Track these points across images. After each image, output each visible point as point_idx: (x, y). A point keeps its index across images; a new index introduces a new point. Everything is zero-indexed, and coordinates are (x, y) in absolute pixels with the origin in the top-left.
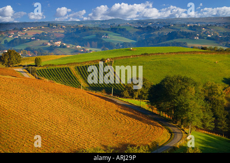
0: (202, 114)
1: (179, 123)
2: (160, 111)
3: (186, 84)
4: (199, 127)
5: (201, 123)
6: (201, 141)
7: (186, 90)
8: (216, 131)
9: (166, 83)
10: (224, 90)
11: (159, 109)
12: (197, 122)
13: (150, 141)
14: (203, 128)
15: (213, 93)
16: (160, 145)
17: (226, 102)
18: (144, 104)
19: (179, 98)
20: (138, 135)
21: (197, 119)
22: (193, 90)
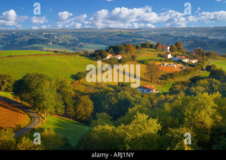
0: (55, 103)
1: (37, 110)
2: (22, 101)
3: (42, 79)
4: (53, 113)
5: (54, 110)
6: (55, 124)
7: (42, 84)
8: (66, 115)
9: (27, 79)
10: (71, 84)
11: (22, 99)
12: (51, 109)
13: (15, 124)
14: (55, 113)
15: (63, 87)
16: (23, 127)
17: (73, 93)
18: (9, 95)
19: (37, 90)
20: (5, 120)
21: (51, 107)
22: (48, 84)
